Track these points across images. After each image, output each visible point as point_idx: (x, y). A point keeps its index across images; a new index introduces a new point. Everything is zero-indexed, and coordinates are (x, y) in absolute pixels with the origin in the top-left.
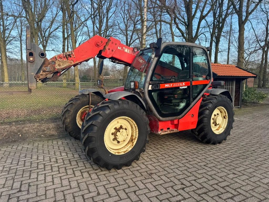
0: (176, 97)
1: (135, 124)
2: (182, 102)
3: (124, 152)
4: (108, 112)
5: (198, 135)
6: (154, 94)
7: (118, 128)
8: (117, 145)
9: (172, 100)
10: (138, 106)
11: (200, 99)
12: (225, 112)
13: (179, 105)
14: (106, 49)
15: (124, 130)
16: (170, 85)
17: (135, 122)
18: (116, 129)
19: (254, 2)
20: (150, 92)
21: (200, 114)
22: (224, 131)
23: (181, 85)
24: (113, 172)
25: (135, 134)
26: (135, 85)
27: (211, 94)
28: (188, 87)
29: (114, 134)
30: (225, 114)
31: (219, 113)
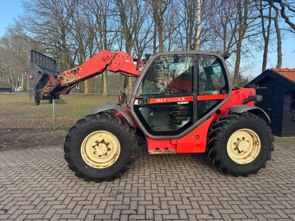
0: (179, 114)
1: (117, 139)
3: (104, 167)
7: (99, 142)
8: (98, 158)
11: (211, 116)
12: (256, 136)
14: (113, 63)
16: (163, 100)
20: (136, 107)
23: (179, 100)
25: (118, 150)
28: (191, 102)
30: (257, 139)
31: (247, 137)
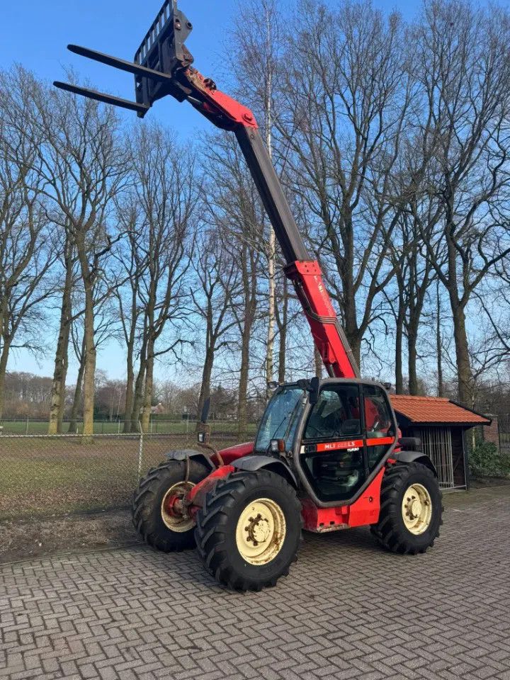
0: (342, 466)
1: (281, 511)
2: (352, 474)
3: (266, 561)
4: (241, 490)
5: (383, 538)
6: (309, 462)
7: (254, 518)
8: (253, 548)
9: (334, 471)
10: (285, 481)
11: (381, 469)
12: (425, 493)
13: (347, 481)
15: (265, 522)
16: (332, 446)
17: (281, 507)
18: (251, 520)
19: (474, 271)
20: (302, 457)
21: (383, 498)
22: (428, 528)
23: (349, 446)
24: (249, 595)
25: (280, 529)
26: (279, 446)
27: (398, 461)
28: (361, 449)
29: (250, 530)
30: (427, 496)
31: (416, 495)
